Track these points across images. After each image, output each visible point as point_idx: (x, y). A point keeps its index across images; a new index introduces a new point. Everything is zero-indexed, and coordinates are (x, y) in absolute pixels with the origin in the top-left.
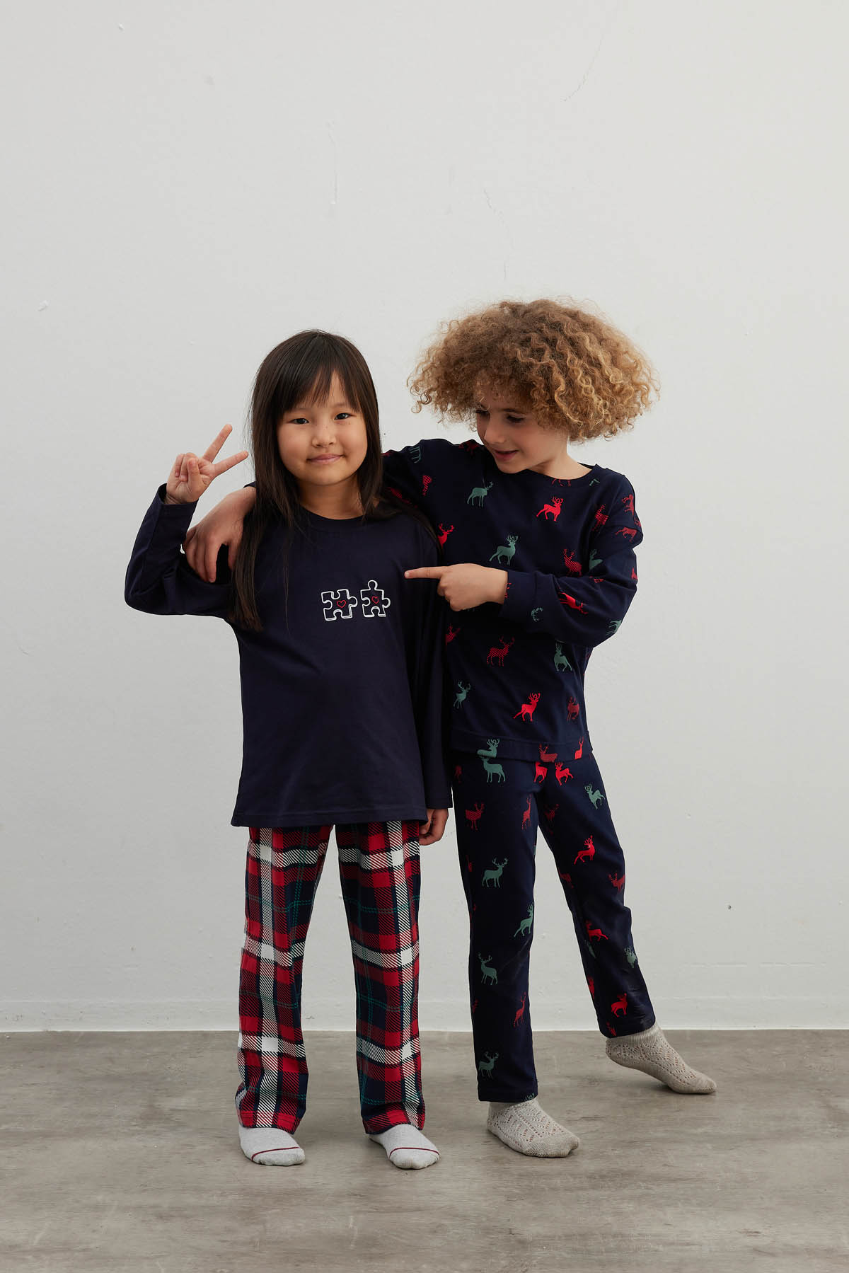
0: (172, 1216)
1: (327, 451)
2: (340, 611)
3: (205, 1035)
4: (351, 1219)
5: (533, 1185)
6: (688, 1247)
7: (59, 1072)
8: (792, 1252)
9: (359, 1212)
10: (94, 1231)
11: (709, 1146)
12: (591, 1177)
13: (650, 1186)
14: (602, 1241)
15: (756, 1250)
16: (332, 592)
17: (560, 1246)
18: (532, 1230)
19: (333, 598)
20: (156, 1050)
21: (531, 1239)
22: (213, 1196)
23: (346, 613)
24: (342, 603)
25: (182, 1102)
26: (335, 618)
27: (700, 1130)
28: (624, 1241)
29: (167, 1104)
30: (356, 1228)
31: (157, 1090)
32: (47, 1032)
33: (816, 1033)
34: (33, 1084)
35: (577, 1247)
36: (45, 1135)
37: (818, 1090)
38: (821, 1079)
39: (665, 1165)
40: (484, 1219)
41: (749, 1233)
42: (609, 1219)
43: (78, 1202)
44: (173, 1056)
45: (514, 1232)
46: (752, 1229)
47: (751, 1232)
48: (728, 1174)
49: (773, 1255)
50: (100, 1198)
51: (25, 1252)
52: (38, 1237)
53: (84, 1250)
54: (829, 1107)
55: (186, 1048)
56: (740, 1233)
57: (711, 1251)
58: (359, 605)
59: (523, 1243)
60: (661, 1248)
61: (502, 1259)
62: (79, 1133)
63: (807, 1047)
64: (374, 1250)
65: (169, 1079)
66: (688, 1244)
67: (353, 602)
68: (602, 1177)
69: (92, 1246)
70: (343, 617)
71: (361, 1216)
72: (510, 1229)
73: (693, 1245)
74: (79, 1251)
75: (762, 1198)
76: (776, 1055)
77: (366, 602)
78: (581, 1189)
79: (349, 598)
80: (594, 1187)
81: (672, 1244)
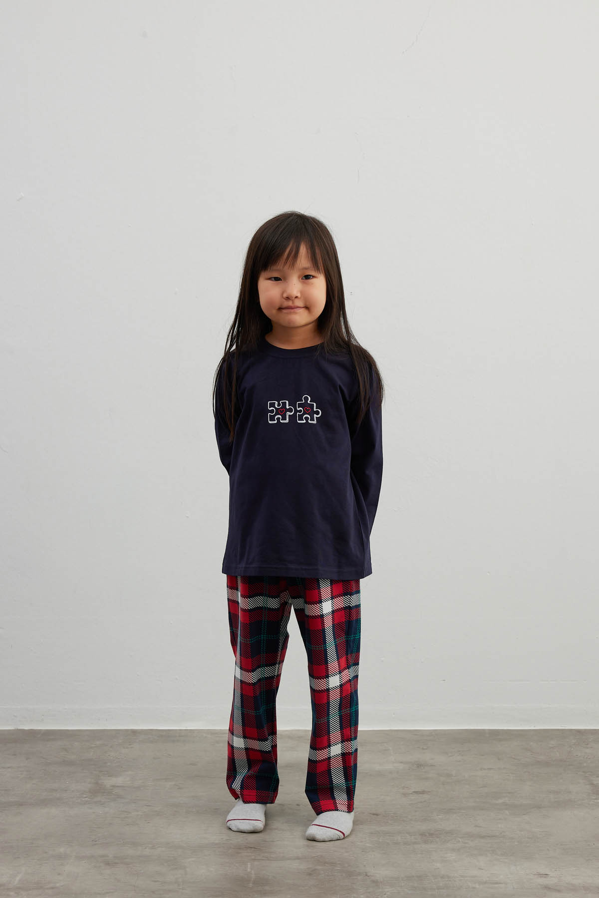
0: (116, 863)
1: (293, 303)
2: (280, 416)
3: (134, 732)
4: (249, 865)
5: (381, 841)
6: (496, 885)
7: (27, 759)
8: (573, 888)
9: (254, 860)
10: (59, 874)
11: (507, 812)
12: (422, 834)
13: (467, 841)
14: (433, 881)
15: (547, 888)
16: (276, 402)
17: (403, 884)
18: (381, 873)
19: (276, 406)
20: (98, 743)
21: (382, 880)
22: (146, 848)
23: (284, 418)
24: (282, 411)
25: (119, 781)
26: (276, 422)
27: (500, 801)
28: (450, 881)
29: (109, 782)
30: (253, 872)
31: (102, 771)
32: (18, 729)
33: (579, 732)
34: (9, 768)
35: (416, 885)
36: (20, 804)
37: (584, 772)
38: (585, 764)
39: (476, 826)
40: (346, 865)
41: (541, 875)
42: (438, 865)
43: (46, 853)
44: (111, 747)
45: (369, 874)
46: (542, 872)
47: (542, 874)
48: (522, 833)
49: (559, 891)
50: (62, 850)
51: (8, 889)
52: (18, 879)
53: (52, 888)
54: (592, 784)
55: (120, 741)
56: (534, 875)
57: (514, 888)
58: (295, 413)
59: (376, 883)
60: (477, 886)
61: (362, 894)
62: (44, 803)
63: (573, 741)
64: (267, 888)
65: (109, 764)
66: (497, 883)
67: (290, 410)
68: (431, 835)
69: (58, 885)
70: (281, 421)
71: (256, 863)
72: (366, 872)
73: (500, 883)
74: (47, 889)
75: (548, 850)
76: (552, 748)
77: (300, 411)
78: (415, 843)
79: (288, 407)
80: (426, 842)
81: (485, 883)
